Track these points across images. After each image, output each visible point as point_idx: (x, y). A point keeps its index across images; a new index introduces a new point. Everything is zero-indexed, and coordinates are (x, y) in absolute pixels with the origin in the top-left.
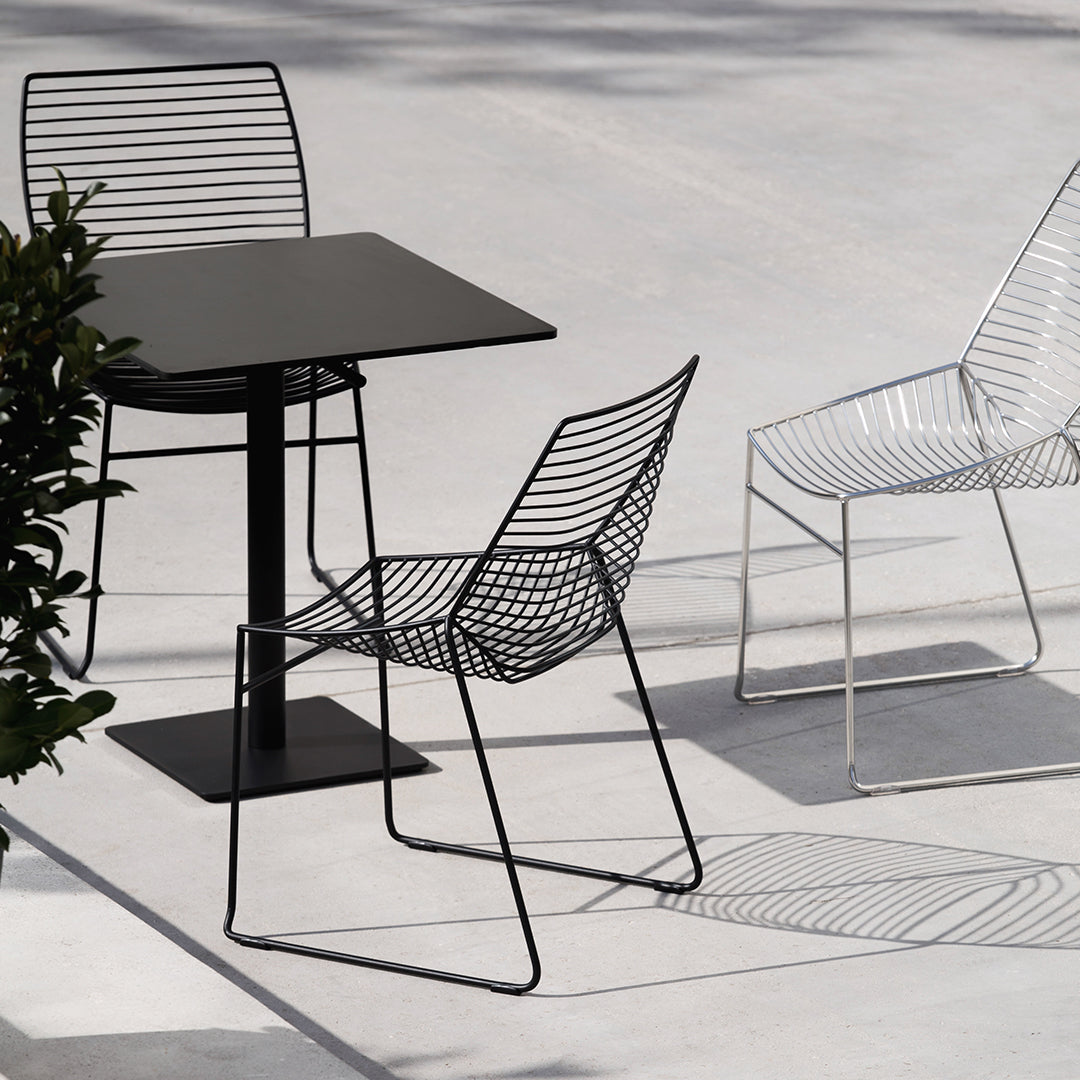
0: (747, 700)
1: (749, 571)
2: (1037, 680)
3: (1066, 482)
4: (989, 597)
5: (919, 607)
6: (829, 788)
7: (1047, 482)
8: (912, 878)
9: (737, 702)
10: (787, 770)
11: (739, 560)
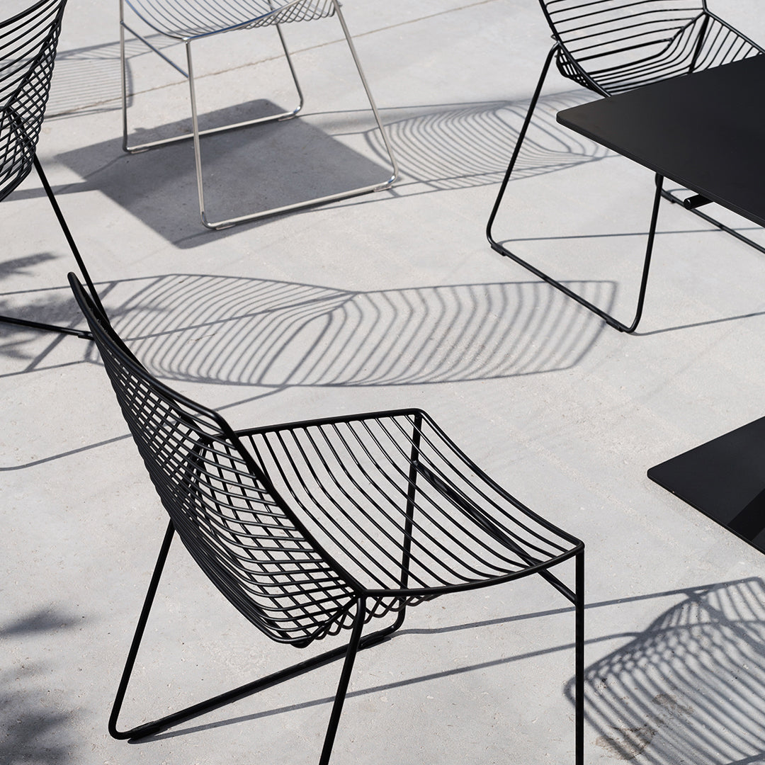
0: (130, 151)
1: (126, 52)
2: (302, 123)
3: (327, 16)
4: (262, 60)
5: (225, 70)
6: (188, 225)
7: (316, 17)
8: (263, 312)
9: (125, 153)
10: (160, 209)
11: (118, 47)
